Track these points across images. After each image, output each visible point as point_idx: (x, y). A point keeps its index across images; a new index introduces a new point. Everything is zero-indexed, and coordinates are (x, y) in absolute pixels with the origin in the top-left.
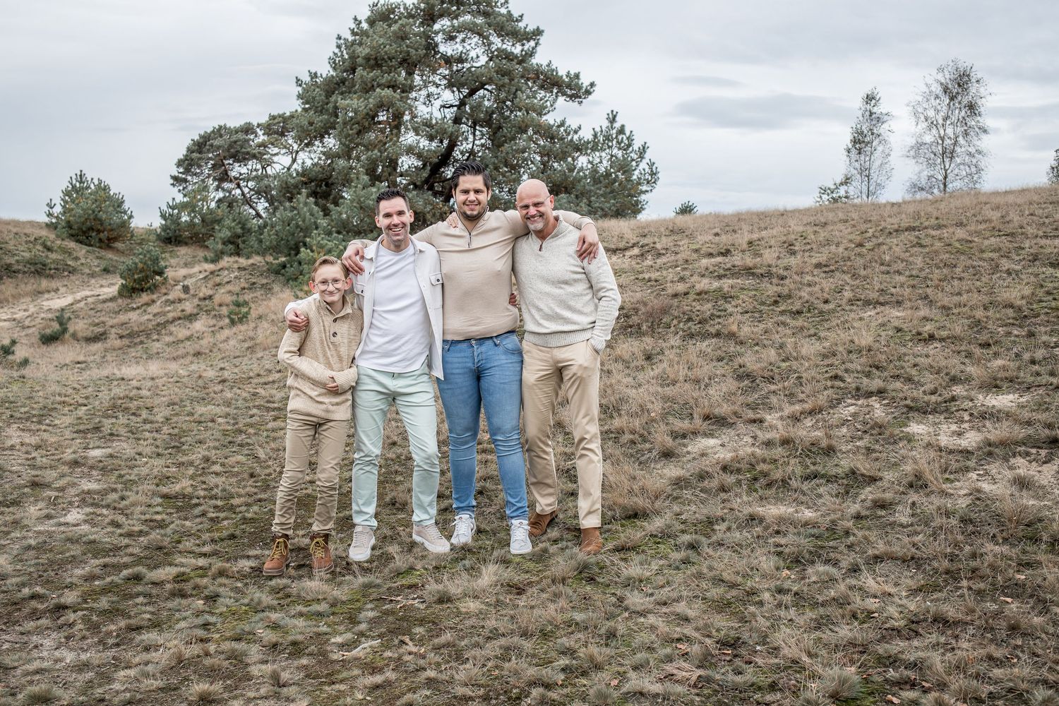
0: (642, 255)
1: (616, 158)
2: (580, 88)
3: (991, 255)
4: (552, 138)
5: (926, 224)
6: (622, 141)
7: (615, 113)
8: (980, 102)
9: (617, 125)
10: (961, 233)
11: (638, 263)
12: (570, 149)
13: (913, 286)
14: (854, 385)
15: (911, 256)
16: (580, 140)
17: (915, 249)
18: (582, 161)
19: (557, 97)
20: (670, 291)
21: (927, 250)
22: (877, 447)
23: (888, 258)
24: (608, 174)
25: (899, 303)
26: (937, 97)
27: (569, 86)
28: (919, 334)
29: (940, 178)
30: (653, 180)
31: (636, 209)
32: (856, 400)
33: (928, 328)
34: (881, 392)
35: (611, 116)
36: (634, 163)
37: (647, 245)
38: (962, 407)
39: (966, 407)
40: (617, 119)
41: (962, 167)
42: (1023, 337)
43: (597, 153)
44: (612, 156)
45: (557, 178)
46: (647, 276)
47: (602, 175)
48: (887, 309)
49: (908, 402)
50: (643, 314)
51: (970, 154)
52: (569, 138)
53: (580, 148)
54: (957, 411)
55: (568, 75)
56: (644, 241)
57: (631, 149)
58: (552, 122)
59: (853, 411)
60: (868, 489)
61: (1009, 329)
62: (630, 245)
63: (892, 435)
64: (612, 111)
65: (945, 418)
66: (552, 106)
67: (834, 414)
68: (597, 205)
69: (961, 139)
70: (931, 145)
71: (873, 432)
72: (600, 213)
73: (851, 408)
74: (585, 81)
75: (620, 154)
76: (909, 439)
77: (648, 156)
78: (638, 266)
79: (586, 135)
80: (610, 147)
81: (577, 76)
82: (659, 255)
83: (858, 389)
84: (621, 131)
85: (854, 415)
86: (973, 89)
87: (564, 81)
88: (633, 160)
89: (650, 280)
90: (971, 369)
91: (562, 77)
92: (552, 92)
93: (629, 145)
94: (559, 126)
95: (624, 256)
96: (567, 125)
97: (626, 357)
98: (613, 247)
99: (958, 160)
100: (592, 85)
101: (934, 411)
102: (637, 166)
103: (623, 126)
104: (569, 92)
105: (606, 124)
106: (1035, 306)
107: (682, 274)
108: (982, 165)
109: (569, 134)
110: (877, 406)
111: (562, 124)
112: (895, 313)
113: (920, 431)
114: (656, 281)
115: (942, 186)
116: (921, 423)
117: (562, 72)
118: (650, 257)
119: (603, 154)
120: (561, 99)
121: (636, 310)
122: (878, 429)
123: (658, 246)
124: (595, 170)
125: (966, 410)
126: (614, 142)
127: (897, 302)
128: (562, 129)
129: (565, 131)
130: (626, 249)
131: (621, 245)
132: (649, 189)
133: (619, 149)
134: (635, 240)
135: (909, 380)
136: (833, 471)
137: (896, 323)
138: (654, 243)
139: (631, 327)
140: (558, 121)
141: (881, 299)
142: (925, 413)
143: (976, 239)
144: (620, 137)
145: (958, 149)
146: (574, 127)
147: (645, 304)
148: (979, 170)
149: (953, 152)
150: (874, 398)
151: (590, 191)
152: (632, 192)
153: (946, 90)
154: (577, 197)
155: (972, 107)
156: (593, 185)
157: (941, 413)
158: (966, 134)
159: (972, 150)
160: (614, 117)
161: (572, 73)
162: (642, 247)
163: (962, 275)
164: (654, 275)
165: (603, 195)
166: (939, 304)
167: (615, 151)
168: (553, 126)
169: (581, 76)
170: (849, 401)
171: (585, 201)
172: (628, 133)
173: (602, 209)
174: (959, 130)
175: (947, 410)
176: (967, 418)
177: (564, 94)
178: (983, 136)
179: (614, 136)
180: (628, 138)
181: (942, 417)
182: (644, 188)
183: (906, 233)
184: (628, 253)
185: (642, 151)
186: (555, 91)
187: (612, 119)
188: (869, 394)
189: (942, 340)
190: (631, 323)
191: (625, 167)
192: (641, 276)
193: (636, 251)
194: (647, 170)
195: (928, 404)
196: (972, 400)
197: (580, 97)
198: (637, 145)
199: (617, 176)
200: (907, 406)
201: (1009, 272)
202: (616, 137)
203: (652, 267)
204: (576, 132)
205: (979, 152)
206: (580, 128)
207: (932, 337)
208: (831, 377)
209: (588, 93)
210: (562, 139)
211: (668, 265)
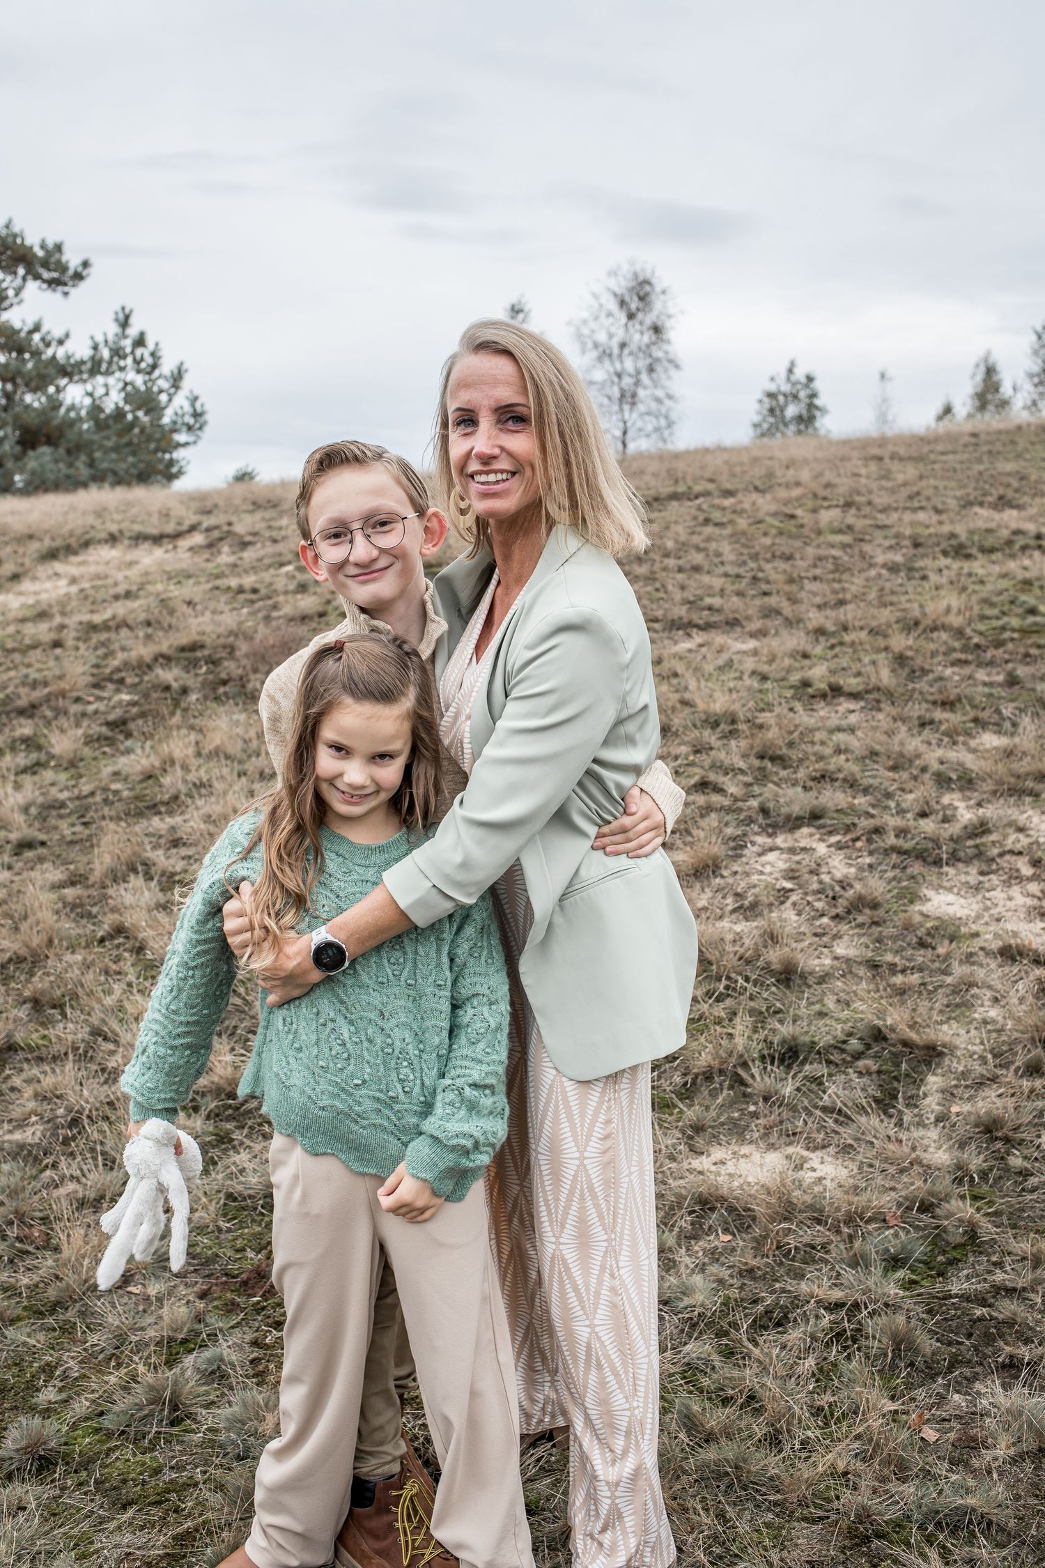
0: (210, 546)
1: (134, 387)
2: (63, 268)
3: (839, 538)
4: (20, 351)
5: (698, 488)
6: (142, 359)
7: (127, 311)
8: (668, 324)
9: (133, 332)
10: (765, 504)
11: (208, 560)
12: (52, 371)
13: (740, 594)
14: (754, 803)
15: (709, 539)
16: (68, 358)
17: (709, 530)
18: (74, 394)
19: (24, 279)
20: (287, 610)
21: (727, 531)
22: (889, 957)
23: (670, 544)
24: (119, 414)
25: (733, 624)
26: (609, 314)
27: (45, 264)
28: (806, 684)
29: (618, 433)
30: (197, 426)
31: (169, 473)
32: (770, 835)
33: (819, 673)
34: (815, 817)
35: (121, 316)
36: (163, 398)
37: (217, 527)
38: (1009, 843)
39: (1018, 847)
40: (132, 320)
41: (647, 418)
42: (1000, 685)
43: (100, 379)
44: (126, 384)
45: (32, 420)
46: (234, 582)
47: (108, 417)
48: (719, 638)
49: (891, 840)
50: (247, 656)
51: (658, 401)
52: (50, 352)
53: (69, 370)
54: (1001, 855)
55: (43, 246)
56: (207, 522)
57: (156, 373)
58: (17, 325)
59: (782, 865)
60: (934, 1081)
61: (967, 671)
62: (185, 527)
63: (908, 927)
64: (123, 309)
65: (982, 873)
66: (17, 295)
67: (747, 874)
68: (105, 465)
69: (644, 378)
70: (603, 384)
71: (860, 919)
72: (110, 478)
73: (771, 857)
74: (72, 259)
75: (139, 380)
76: (949, 931)
77: (186, 384)
78: (210, 565)
79: (79, 349)
80: (122, 369)
81: (58, 248)
82: (244, 545)
83: (764, 811)
84: (140, 342)
85: (791, 875)
86: (658, 304)
87: (35, 255)
88: (161, 391)
89: (241, 590)
90: (958, 755)
91: (31, 248)
92: (15, 273)
93: (154, 367)
94: (31, 332)
95: (175, 547)
96: (44, 329)
97: (235, 748)
98: (155, 531)
99: (641, 408)
100: (86, 264)
101: (955, 858)
102: (170, 400)
103: (142, 335)
104: (46, 275)
105: (113, 329)
106: (981, 627)
107: (300, 577)
108: (673, 416)
109: (48, 345)
110: (822, 849)
111: (37, 328)
112: (738, 645)
113: (961, 913)
114: (255, 591)
115: (620, 446)
116: (941, 887)
117: (32, 240)
118: (226, 549)
119: (111, 380)
120: (32, 286)
121: (232, 649)
122: (867, 911)
123: (239, 529)
124: (96, 409)
125: (1020, 853)
126: (129, 360)
127: (727, 623)
128: (36, 337)
129: (43, 339)
130: (177, 536)
131: (170, 528)
132: (191, 439)
133: (139, 371)
134: (193, 519)
135: (851, 784)
136: (825, 1033)
137: (749, 664)
138: (230, 524)
139: (225, 683)
140: (29, 325)
141: (697, 618)
142: (938, 862)
143: (799, 512)
144: (139, 352)
145: (641, 393)
146: (57, 333)
147: (249, 638)
148: (670, 425)
149: (634, 395)
150: (805, 830)
151: (92, 442)
152: (163, 444)
153: (622, 303)
154: (69, 452)
155: (657, 329)
156: (94, 433)
157: (968, 861)
158: (651, 370)
159: (660, 393)
160: (127, 317)
161: (50, 244)
162: (208, 530)
163: (818, 572)
164: (249, 581)
165: (116, 449)
166: (810, 626)
167: (131, 376)
168: (19, 331)
169: (65, 248)
170: (760, 840)
171: (83, 458)
172: (151, 345)
173: (114, 473)
174: (643, 363)
175: (979, 854)
176: (1027, 871)
177: (37, 277)
178: (673, 372)
179: (128, 350)
180: (153, 354)
181: (973, 870)
182: (181, 437)
183: (675, 503)
184: (184, 543)
185: (177, 379)
186: (21, 271)
187: (124, 323)
188: (793, 823)
189: (855, 696)
190: (223, 676)
191: (147, 402)
192: (222, 583)
193: (198, 539)
194: (187, 408)
195: (936, 842)
196: (1021, 830)
197: (65, 284)
198: (167, 367)
199: (136, 418)
200: (894, 849)
201: (893, 569)
202: (132, 352)
203: (235, 566)
204: (61, 342)
205: (670, 397)
206: (67, 336)
207: (836, 691)
208: (694, 786)
209: (78, 277)
210: (36, 354)
211: (267, 561)
